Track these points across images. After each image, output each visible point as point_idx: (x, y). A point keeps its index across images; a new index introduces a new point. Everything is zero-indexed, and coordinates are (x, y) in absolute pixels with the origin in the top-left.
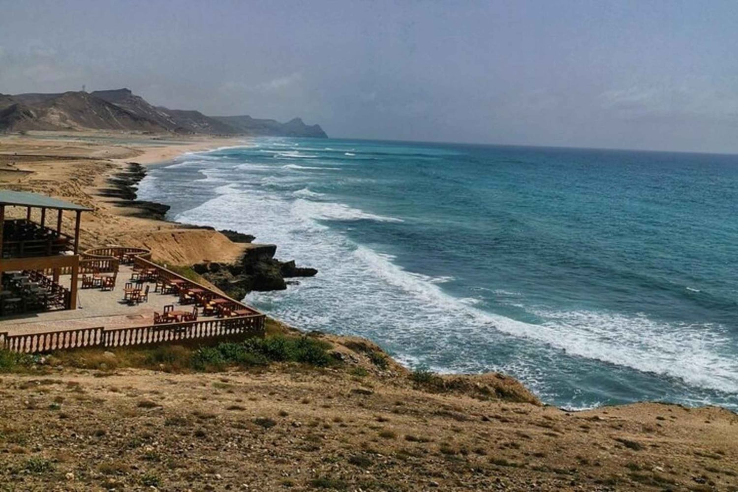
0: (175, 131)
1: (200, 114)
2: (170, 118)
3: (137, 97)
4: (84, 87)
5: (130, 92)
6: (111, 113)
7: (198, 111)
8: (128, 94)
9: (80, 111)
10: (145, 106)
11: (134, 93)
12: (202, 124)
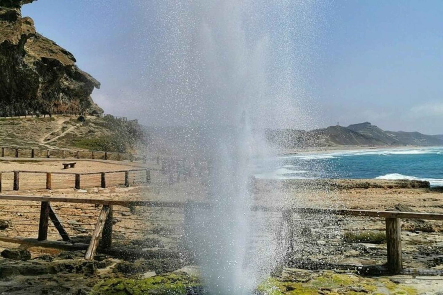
0: (391, 144)
1: (420, 134)
2: (396, 137)
3: (374, 126)
4: (338, 123)
5: (370, 124)
6: (353, 136)
7: (419, 132)
8: (369, 125)
9: (336, 136)
10: (379, 131)
11: (372, 124)
12: (421, 140)
